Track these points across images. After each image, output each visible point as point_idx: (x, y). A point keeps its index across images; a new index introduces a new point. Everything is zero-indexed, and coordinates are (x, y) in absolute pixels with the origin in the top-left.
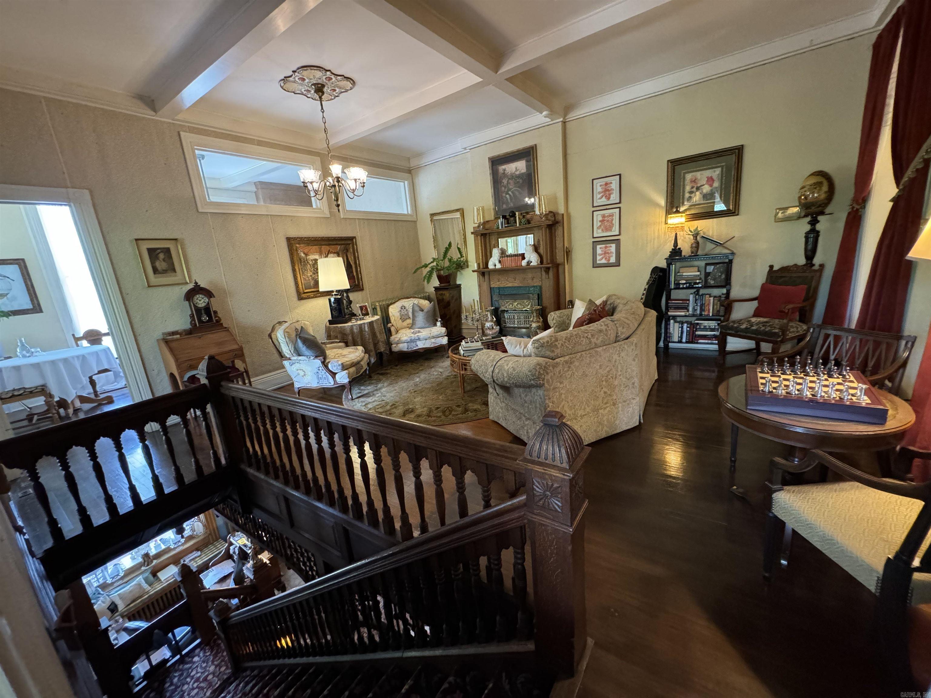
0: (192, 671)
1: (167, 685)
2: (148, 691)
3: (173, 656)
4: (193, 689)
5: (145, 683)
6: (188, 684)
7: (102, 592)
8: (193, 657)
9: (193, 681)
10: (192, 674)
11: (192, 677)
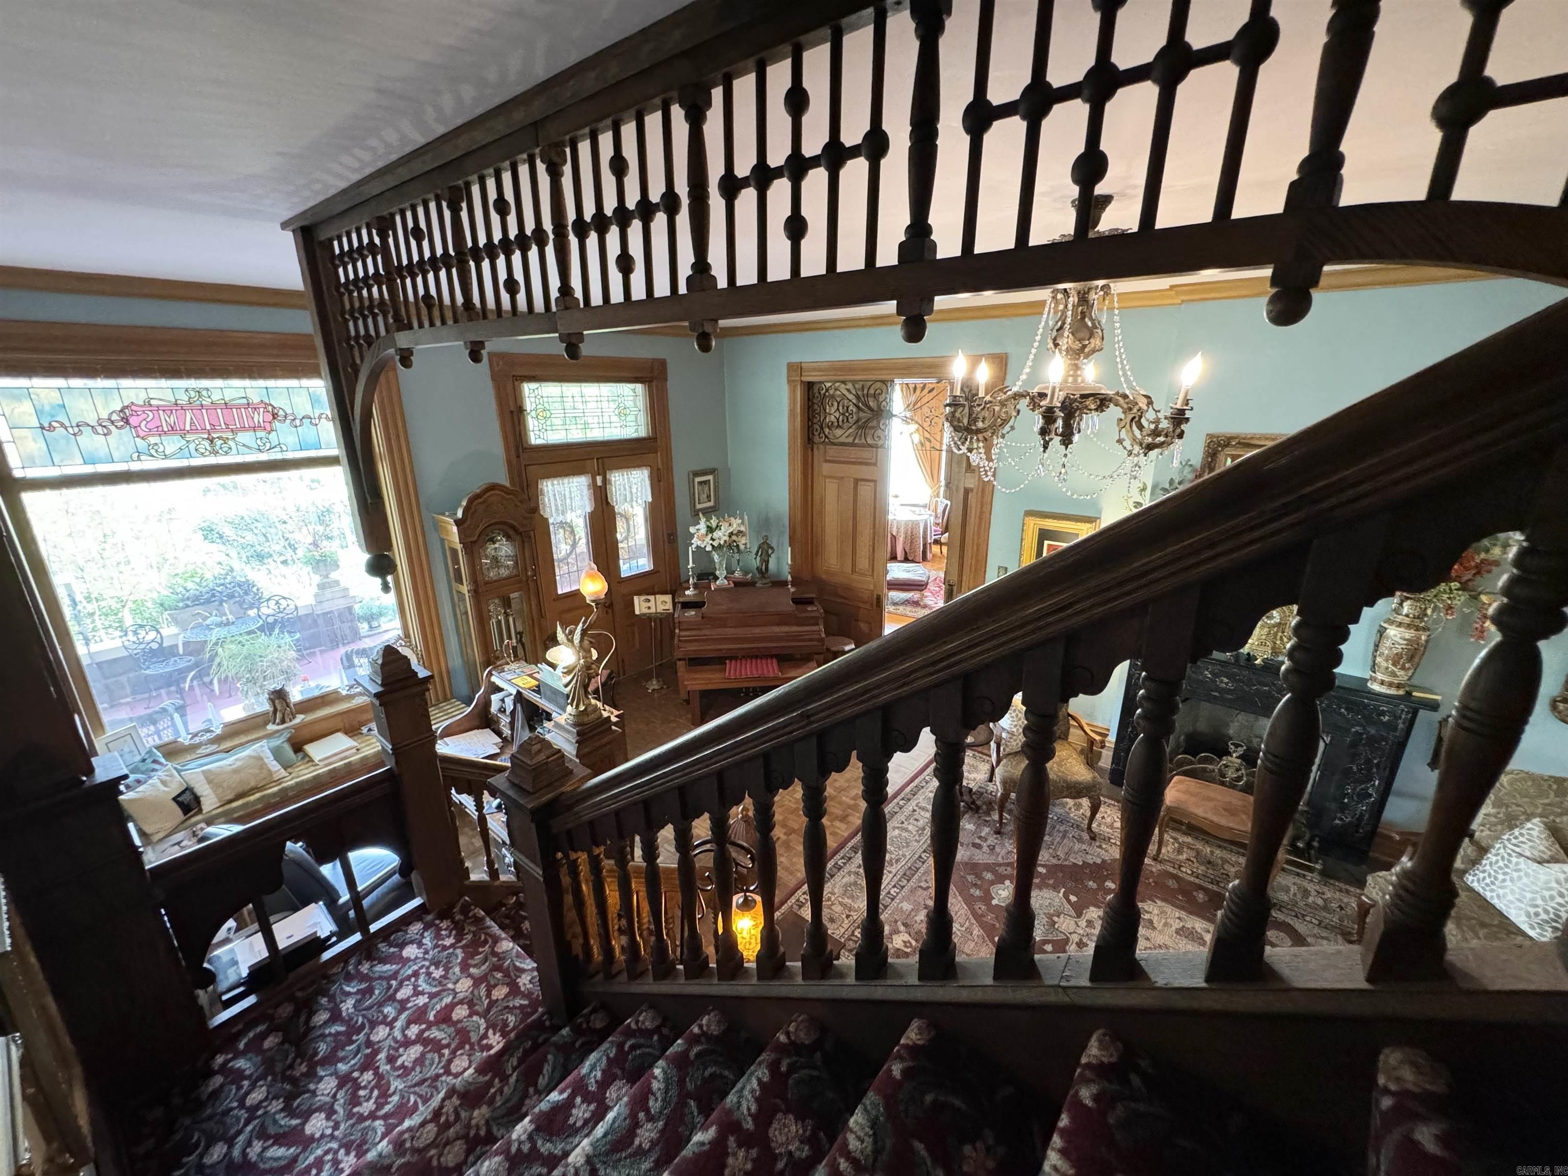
0: (400, 985)
1: (322, 1017)
2: (260, 1028)
3: (342, 935)
4: (407, 1043)
5: (251, 1000)
6: (391, 1025)
7: (163, 760)
8: (402, 946)
9: (404, 1016)
10: (400, 996)
11: (403, 1005)
